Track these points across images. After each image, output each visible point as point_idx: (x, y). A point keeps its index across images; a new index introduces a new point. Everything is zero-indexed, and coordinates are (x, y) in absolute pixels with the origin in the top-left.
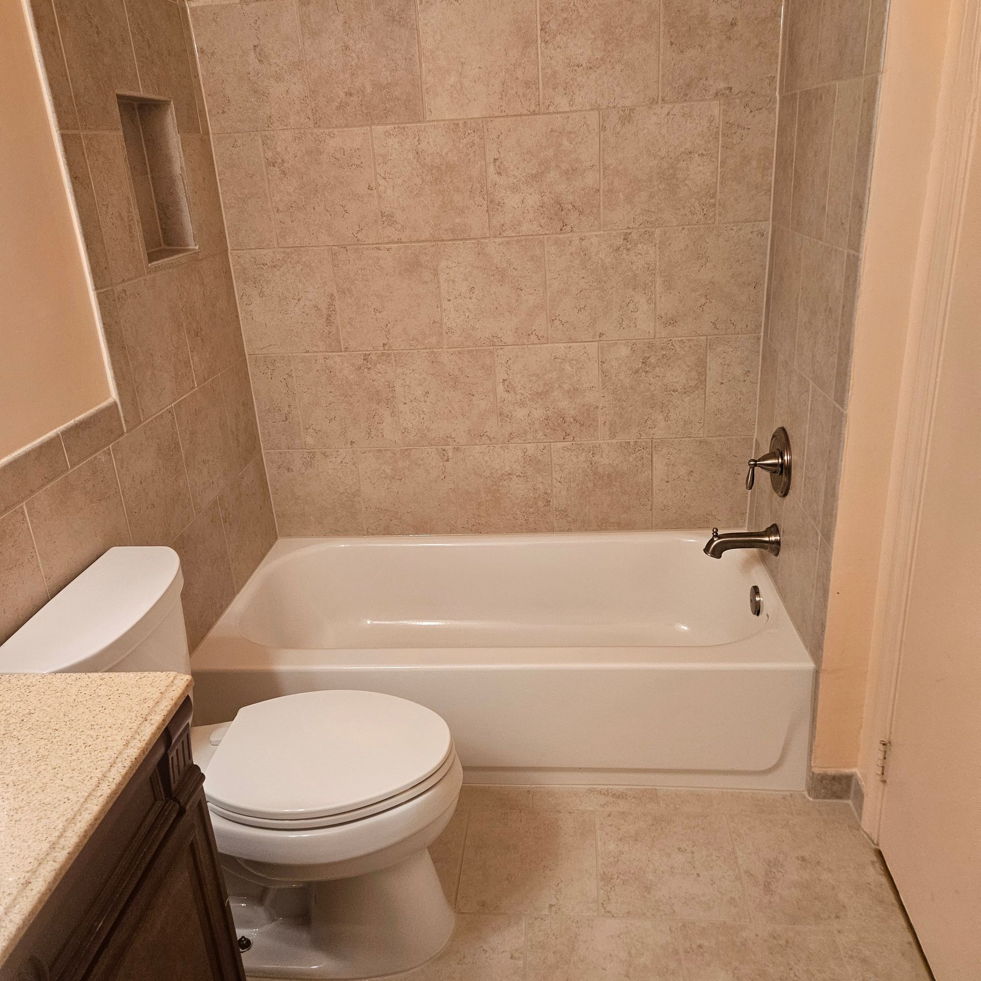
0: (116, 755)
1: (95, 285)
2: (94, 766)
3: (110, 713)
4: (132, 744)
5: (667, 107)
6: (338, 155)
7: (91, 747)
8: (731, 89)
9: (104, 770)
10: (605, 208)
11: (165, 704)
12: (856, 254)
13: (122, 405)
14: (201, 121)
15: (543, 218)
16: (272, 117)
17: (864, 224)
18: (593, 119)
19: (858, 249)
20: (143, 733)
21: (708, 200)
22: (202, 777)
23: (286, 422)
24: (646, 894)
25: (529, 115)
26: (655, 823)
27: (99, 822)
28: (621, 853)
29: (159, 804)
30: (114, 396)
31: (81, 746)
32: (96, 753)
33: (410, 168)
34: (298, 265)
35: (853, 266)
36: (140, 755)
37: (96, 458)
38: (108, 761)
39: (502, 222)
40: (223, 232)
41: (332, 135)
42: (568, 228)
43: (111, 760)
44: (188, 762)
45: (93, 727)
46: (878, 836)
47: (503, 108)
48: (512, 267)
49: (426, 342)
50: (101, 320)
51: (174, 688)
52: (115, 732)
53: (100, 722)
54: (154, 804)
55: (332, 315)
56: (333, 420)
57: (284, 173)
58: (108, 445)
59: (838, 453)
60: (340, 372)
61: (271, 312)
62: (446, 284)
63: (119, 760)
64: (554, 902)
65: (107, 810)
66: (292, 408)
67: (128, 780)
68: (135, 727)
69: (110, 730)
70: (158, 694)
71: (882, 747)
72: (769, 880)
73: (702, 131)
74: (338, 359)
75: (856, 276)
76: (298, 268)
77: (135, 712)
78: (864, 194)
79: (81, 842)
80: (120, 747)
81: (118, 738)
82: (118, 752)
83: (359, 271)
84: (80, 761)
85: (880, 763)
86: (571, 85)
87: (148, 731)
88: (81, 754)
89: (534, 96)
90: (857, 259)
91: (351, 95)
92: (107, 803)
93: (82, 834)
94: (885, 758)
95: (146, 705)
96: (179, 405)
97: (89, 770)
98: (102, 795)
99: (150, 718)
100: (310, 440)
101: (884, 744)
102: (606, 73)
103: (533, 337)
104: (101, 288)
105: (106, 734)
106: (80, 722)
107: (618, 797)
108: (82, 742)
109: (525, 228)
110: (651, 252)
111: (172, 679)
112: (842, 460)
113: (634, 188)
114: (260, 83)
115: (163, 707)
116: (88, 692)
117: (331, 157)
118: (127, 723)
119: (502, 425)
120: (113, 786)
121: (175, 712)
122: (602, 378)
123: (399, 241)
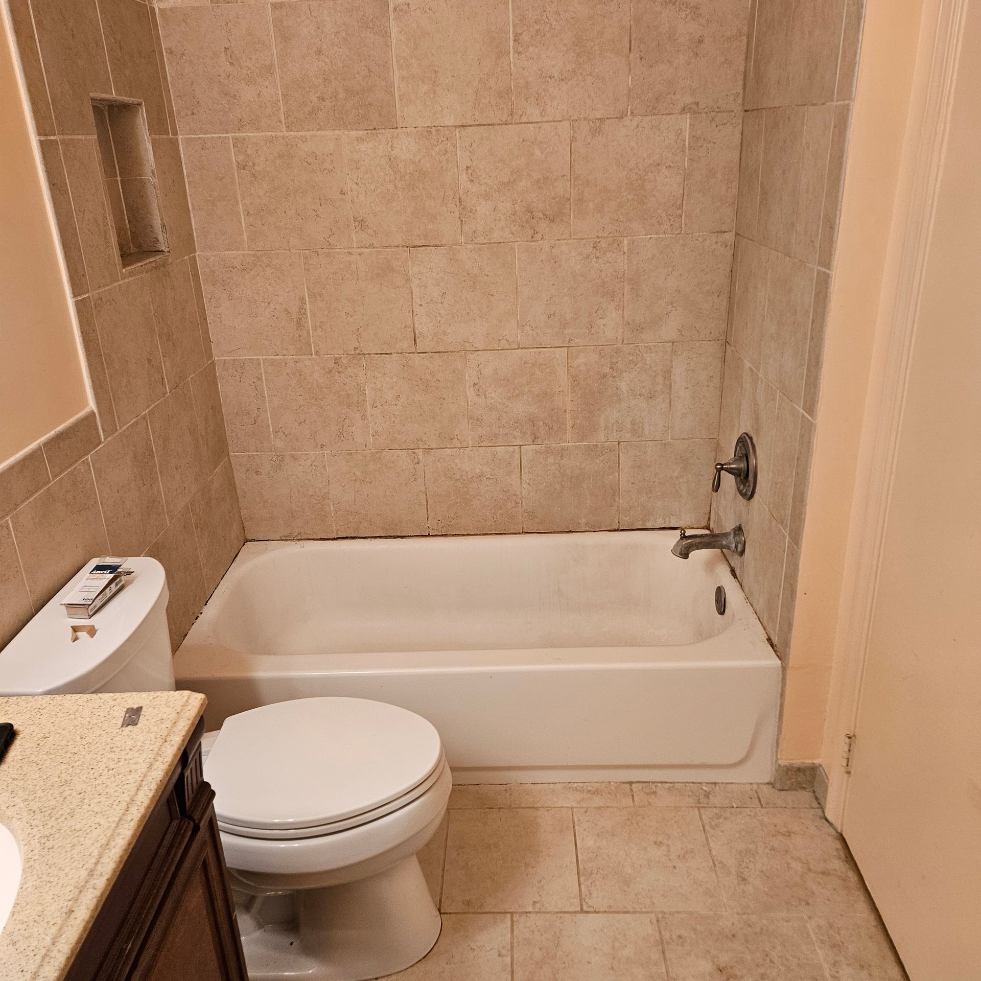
0: (141, 779)
1: (73, 293)
2: (120, 791)
3: (128, 735)
4: (155, 767)
5: (636, 120)
6: (310, 160)
7: (114, 770)
8: (698, 104)
9: (132, 793)
10: (575, 217)
11: (183, 724)
12: (827, 271)
13: (100, 414)
14: (170, 122)
15: (515, 226)
16: (243, 120)
17: (834, 244)
18: (565, 129)
19: (828, 266)
20: (165, 755)
21: (675, 211)
22: (213, 794)
23: (255, 425)
24: (625, 888)
25: (501, 124)
26: (630, 817)
27: (132, 846)
28: (599, 848)
29: (175, 823)
30: (92, 405)
31: (103, 770)
32: (120, 776)
33: (383, 174)
34: (268, 268)
35: (823, 283)
36: (164, 778)
37: (75, 469)
38: (135, 785)
39: (474, 229)
40: (191, 235)
41: (304, 140)
42: (539, 236)
43: (137, 784)
44: (200, 780)
45: (112, 750)
46: (842, 825)
47: (476, 116)
48: (483, 273)
49: (398, 346)
50: (79, 328)
51: (189, 708)
52: (136, 755)
53: (119, 744)
54: (170, 824)
55: (303, 319)
56: (302, 423)
57: (254, 175)
58: (87, 454)
59: (807, 461)
60: (310, 375)
61: (240, 316)
62: (418, 290)
63: (144, 783)
64: (537, 899)
65: (138, 834)
66: (261, 410)
67: (155, 802)
68: (156, 749)
69: (131, 752)
70: (174, 715)
71: (847, 740)
72: (742, 870)
73: (670, 144)
74: (307, 363)
75: (826, 293)
76: (269, 271)
77: (154, 733)
78: (835, 216)
79: (117, 867)
80: (144, 770)
81: (141, 760)
82: (142, 775)
83: (331, 276)
84: (105, 785)
85: (845, 756)
86: (543, 97)
87: (169, 752)
88: (105, 778)
89: (507, 106)
90: (828, 276)
91: (323, 100)
92: (138, 827)
93: (118, 859)
94: (850, 751)
95: (164, 726)
96: (152, 412)
97: (115, 794)
98: (132, 820)
99: (170, 739)
100: (279, 444)
101: (849, 738)
102: (577, 85)
103: (504, 342)
104: (79, 295)
105: (127, 757)
106: (98, 744)
107: (594, 793)
108: (104, 766)
109: (496, 236)
110: (619, 261)
111: (186, 698)
112: (810, 467)
113: (604, 198)
114: (231, 86)
115: (181, 728)
116: (102, 714)
117: (303, 161)
118: (148, 745)
119: (472, 428)
120: (142, 810)
121: (192, 732)
122: (571, 382)
123: (371, 246)
